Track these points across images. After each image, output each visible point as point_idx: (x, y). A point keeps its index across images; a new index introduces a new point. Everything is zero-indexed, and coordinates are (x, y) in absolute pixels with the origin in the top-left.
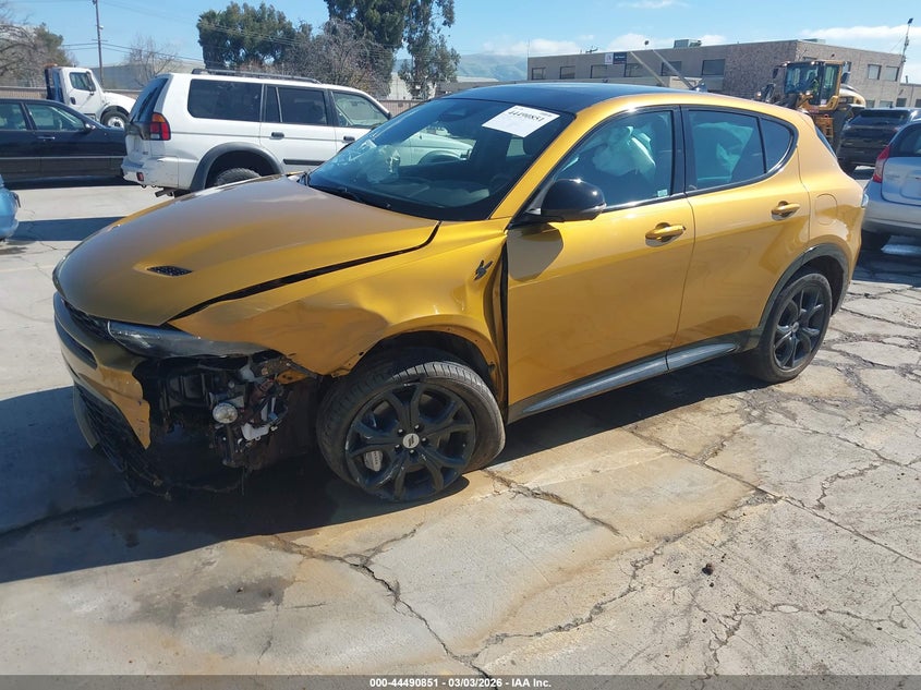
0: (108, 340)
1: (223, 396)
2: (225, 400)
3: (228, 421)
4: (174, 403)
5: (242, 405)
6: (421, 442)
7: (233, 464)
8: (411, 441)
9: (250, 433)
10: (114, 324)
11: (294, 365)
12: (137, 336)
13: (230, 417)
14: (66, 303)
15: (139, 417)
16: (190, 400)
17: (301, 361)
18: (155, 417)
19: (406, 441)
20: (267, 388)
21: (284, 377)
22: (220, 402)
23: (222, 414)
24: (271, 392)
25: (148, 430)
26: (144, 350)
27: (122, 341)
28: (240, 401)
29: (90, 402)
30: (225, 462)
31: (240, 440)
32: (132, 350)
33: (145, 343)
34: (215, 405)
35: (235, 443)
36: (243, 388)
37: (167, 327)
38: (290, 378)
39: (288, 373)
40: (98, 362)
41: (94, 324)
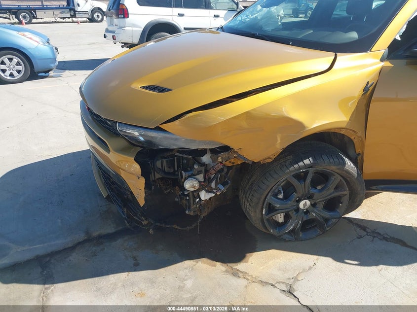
0: (116, 134)
1: (190, 173)
2: (192, 176)
3: (193, 190)
4: (158, 176)
5: (203, 180)
6: (312, 205)
7: (192, 213)
8: (305, 205)
9: (204, 196)
10: (120, 124)
11: (239, 155)
12: (136, 133)
13: (194, 187)
14: (89, 109)
15: (137, 187)
16: (169, 173)
17: (243, 153)
18: (148, 186)
19: (301, 205)
20: (218, 169)
21: (230, 162)
22: (189, 177)
23: (190, 185)
24: (220, 171)
25: (143, 195)
26: (140, 142)
27: (126, 136)
28: (201, 177)
29: (105, 172)
30: (187, 212)
31: (198, 200)
32: (132, 142)
33: (141, 139)
34: (186, 179)
35: (194, 201)
36: (203, 168)
37: (158, 129)
38: (233, 163)
39: (233, 160)
40: (110, 149)
41: (107, 124)
